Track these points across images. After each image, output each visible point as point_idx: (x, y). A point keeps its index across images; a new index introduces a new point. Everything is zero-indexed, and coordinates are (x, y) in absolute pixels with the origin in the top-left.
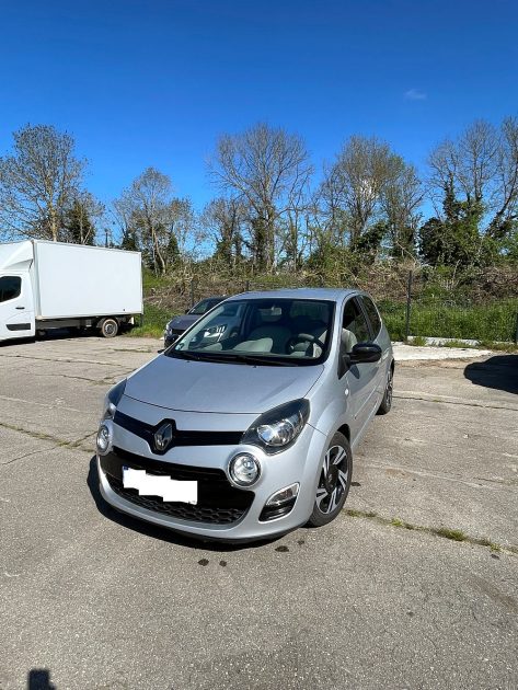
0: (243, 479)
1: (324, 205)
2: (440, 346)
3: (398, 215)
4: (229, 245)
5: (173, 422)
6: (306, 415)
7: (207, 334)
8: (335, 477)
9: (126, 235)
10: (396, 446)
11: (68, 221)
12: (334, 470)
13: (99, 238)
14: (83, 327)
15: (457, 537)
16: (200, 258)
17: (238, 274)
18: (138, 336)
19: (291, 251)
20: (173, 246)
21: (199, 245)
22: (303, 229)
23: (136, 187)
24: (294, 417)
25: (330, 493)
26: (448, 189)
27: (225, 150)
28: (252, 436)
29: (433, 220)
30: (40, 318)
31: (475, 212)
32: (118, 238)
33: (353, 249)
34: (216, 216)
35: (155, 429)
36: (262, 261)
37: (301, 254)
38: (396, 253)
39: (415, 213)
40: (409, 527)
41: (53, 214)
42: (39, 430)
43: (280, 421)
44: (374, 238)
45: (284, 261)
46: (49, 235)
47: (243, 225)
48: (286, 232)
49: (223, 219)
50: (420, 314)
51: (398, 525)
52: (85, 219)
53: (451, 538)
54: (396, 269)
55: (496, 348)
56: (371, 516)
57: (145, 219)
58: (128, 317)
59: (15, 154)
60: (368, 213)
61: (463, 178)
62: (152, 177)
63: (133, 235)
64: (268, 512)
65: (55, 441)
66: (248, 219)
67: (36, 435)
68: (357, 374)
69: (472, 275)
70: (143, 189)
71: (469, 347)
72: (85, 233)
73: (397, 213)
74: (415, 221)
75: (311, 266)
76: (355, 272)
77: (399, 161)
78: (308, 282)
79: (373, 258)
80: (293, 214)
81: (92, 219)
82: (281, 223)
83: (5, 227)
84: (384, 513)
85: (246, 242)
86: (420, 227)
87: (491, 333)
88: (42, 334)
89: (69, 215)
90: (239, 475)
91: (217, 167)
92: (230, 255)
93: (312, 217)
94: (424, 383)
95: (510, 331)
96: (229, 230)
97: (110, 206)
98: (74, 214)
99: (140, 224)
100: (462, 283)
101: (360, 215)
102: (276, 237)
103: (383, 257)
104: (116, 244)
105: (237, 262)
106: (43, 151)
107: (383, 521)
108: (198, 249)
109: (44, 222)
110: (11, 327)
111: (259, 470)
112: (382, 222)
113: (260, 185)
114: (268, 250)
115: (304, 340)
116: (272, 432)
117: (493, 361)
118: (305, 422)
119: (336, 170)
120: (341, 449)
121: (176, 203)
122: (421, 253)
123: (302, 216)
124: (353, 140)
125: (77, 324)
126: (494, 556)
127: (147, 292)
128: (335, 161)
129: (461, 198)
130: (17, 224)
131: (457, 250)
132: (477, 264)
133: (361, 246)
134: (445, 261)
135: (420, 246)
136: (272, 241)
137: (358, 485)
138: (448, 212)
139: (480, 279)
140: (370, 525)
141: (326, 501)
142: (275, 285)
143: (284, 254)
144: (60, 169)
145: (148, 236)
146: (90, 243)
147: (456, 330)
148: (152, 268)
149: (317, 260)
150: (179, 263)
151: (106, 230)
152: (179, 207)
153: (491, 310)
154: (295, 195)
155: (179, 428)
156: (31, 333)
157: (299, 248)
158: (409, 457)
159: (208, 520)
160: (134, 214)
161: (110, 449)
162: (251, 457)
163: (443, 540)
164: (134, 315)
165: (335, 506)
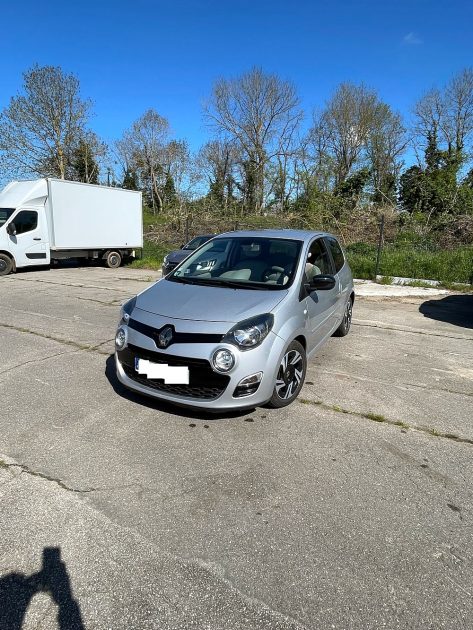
0: (222, 367)
1: (312, 151)
2: (404, 285)
3: (381, 162)
4: (221, 186)
5: (172, 327)
6: (271, 326)
7: (199, 267)
8: (291, 373)
9: (127, 174)
10: (348, 360)
11: (74, 160)
12: (291, 368)
13: (103, 177)
14: (90, 258)
15: (379, 419)
16: (195, 198)
17: (229, 214)
18: (138, 268)
19: (280, 193)
20: (169, 186)
21: (194, 187)
22: (291, 173)
23: (137, 128)
24: (262, 326)
25: (287, 385)
26: (431, 139)
27: (221, 95)
28: (230, 338)
29: (414, 168)
30: (54, 248)
31: (454, 162)
32: (120, 178)
33: (336, 194)
34: (210, 159)
35: (159, 331)
36: (252, 202)
37: (287, 197)
38: (377, 198)
39: (398, 160)
40: (345, 412)
41: (61, 153)
42: (63, 337)
43: (251, 327)
44: (357, 183)
45: (272, 203)
46: (57, 172)
47: (236, 168)
48: (275, 175)
49: (217, 161)
50: (390, 256)
51: (336, 410)
52: (89, 158)
53: (375, 420)
54: (375, 214)
55: (454, 289)
56: (318, 403)
57: (144, 159)
58: (130, 250)
59: (25, 94)
60: (353, 160)
61: (446, 128)
62: (152, 119)
63: (134, 174)
64: (240, 391)
65: (78, 346)
66: (240, 162)
67: (61, 341)
68: (316, 299)
69: (445, 221)
70: (143, 131)
71: (431, 287)
72: (89, 172)
73: (381, 160)
74: (397, 169)
75: (296, 208)
76: (337, 215)
77: (386, 108)
78: (293, 224)
79: (354, 203)
80: (282, 158)
81: (96, 159)
82: (271, 166)
83: (18, 164)
84: (328, 403)
85: (238, 184)
86: (401, 174)
87: (451, 275)
88: (55, 262)
89: (75, 154)
90: (220, 364)
91: (213, 110)
92: (222, 196)
93: (300, 162)
94: (382, 314)
95: (468, 273)
96: (222, 172)
97: (112, 146)
98: (79, 153)
99: (140, 164)
100: (435, 229)
101: (345, 161)
102: (265, 180)
103: (364, 202)
104: (118, 183)
105: (229, 203)
106: (50, 91)
107: (326, 408)
108: (193, 189)
109: (52, 161)
110: (30, 256)
111: (234, 362)
112: (365, 169)
113: (252, 129)
114: (257, 193)
115: (276, 272)
116: (245, 336)
117: (449, 299)
118: (269, 330)
119: (325, 117)
120: (297, 354)
121: (174, 145)
122: (400, 199)
123: (290, 161)
124: (343, 87)
125: (85, 255)
126: (403, 432)
127: (147, 228)
128: (325, 107)
129: (443, 147)
130: (28, 162)
131: (433, 198)
132: (451, 212)
133: (345, 190)
134: (422, 208)
135: (400, 193)
136: (262, 184)
137: (312, 384)
138: (428, 161)
139: (452, 226)
140: (317, 410)
141: (284, 390)
142: (263, 225)
143: (272, 197)
144: (67, 110)
145: (147, 176)
146: (94, 181)
147: (420, 272)
148: (151, 206)
149: (303, 203)
150: (174, 202)
151: (109, 169)
152: (176, 148)
153: (455, 254)
154: (285, 139)
155: (176, 331)
156: (47, 261)
157: (287, 191)
158: (356, 368)
159: (196, 396)
160: (134, 155)
161: (125, 346)
162: (229, 352)
163: (368, 421)
164: (135, 249)
165: (290, 395)
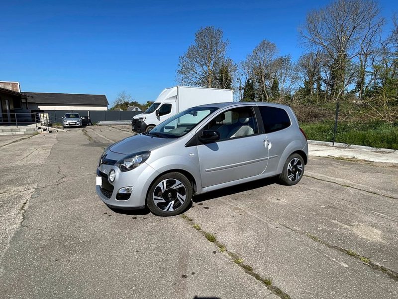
0: (111, 180)
5: (106, 155)
9: (248, 81)
13: (234, 84)
15: (212, 239)
20: (275, 86)
23: (255, 52)
25: (168, 202)
32: (244, 84)
34: (303, 65)
40: (198, 229)
41: (210, 72)
49: (308, 67)
52: (226, 74)
53: (209, 239)
56: (191, 220)
57: (259, 71)
62: (265, 46)
63: (252, 81)
70: (259, 53)
72: (225, 81)
81: (230, 74)
84: (198, 221)
85: (324, 81)
96: (313, 73)
99: (256, 74)
107: (192, 224)
108: (293, 87)
111: (115, 177)
118: (144, 161)
120: (178, 182)
121: (281, 59)
126: (214, 252)
137: (208, 208)
140: (182, 223)
152: (282, 62)
163: (203, 238)
165: (171, 209)
